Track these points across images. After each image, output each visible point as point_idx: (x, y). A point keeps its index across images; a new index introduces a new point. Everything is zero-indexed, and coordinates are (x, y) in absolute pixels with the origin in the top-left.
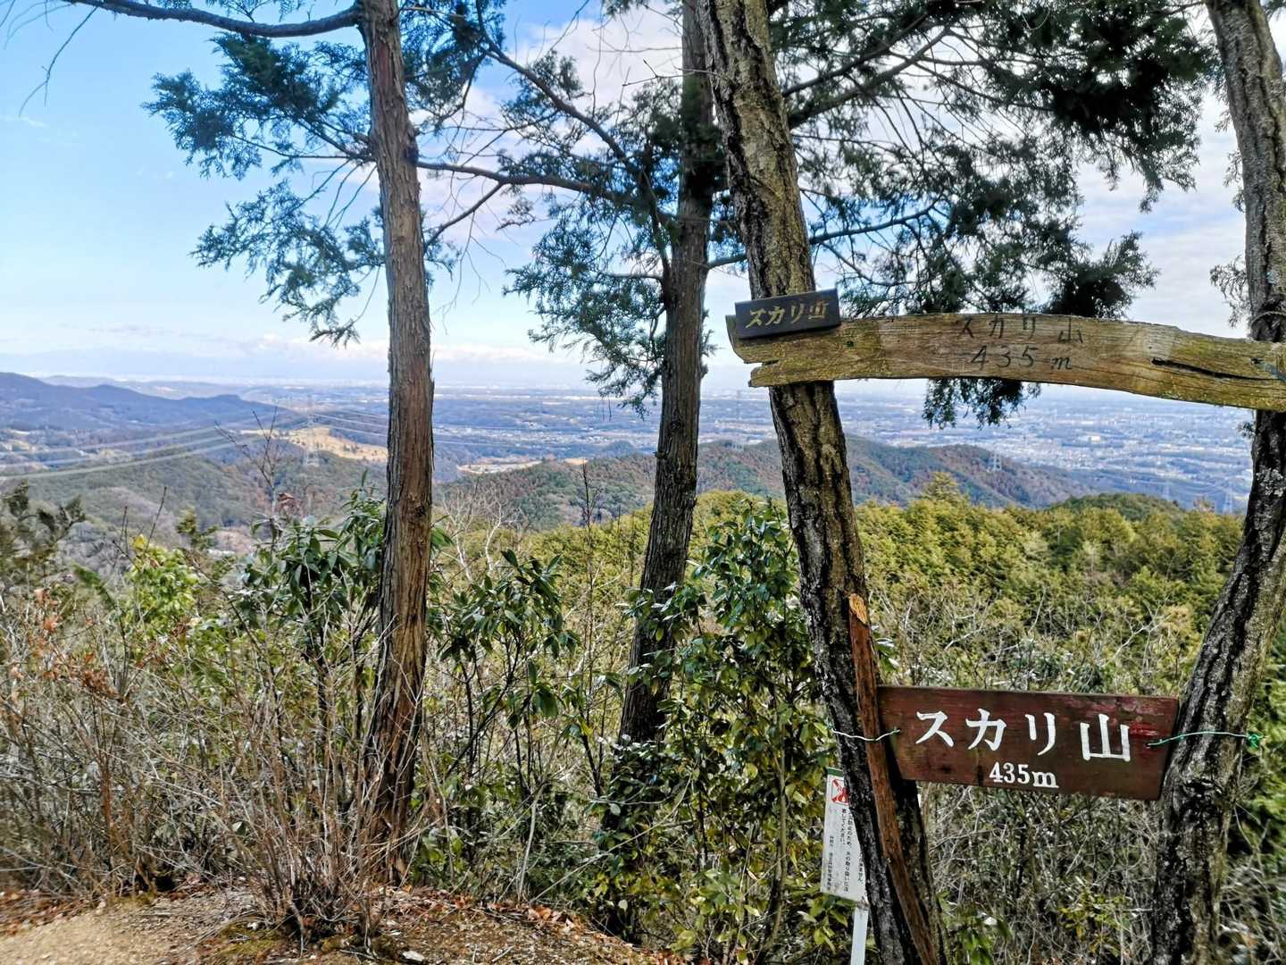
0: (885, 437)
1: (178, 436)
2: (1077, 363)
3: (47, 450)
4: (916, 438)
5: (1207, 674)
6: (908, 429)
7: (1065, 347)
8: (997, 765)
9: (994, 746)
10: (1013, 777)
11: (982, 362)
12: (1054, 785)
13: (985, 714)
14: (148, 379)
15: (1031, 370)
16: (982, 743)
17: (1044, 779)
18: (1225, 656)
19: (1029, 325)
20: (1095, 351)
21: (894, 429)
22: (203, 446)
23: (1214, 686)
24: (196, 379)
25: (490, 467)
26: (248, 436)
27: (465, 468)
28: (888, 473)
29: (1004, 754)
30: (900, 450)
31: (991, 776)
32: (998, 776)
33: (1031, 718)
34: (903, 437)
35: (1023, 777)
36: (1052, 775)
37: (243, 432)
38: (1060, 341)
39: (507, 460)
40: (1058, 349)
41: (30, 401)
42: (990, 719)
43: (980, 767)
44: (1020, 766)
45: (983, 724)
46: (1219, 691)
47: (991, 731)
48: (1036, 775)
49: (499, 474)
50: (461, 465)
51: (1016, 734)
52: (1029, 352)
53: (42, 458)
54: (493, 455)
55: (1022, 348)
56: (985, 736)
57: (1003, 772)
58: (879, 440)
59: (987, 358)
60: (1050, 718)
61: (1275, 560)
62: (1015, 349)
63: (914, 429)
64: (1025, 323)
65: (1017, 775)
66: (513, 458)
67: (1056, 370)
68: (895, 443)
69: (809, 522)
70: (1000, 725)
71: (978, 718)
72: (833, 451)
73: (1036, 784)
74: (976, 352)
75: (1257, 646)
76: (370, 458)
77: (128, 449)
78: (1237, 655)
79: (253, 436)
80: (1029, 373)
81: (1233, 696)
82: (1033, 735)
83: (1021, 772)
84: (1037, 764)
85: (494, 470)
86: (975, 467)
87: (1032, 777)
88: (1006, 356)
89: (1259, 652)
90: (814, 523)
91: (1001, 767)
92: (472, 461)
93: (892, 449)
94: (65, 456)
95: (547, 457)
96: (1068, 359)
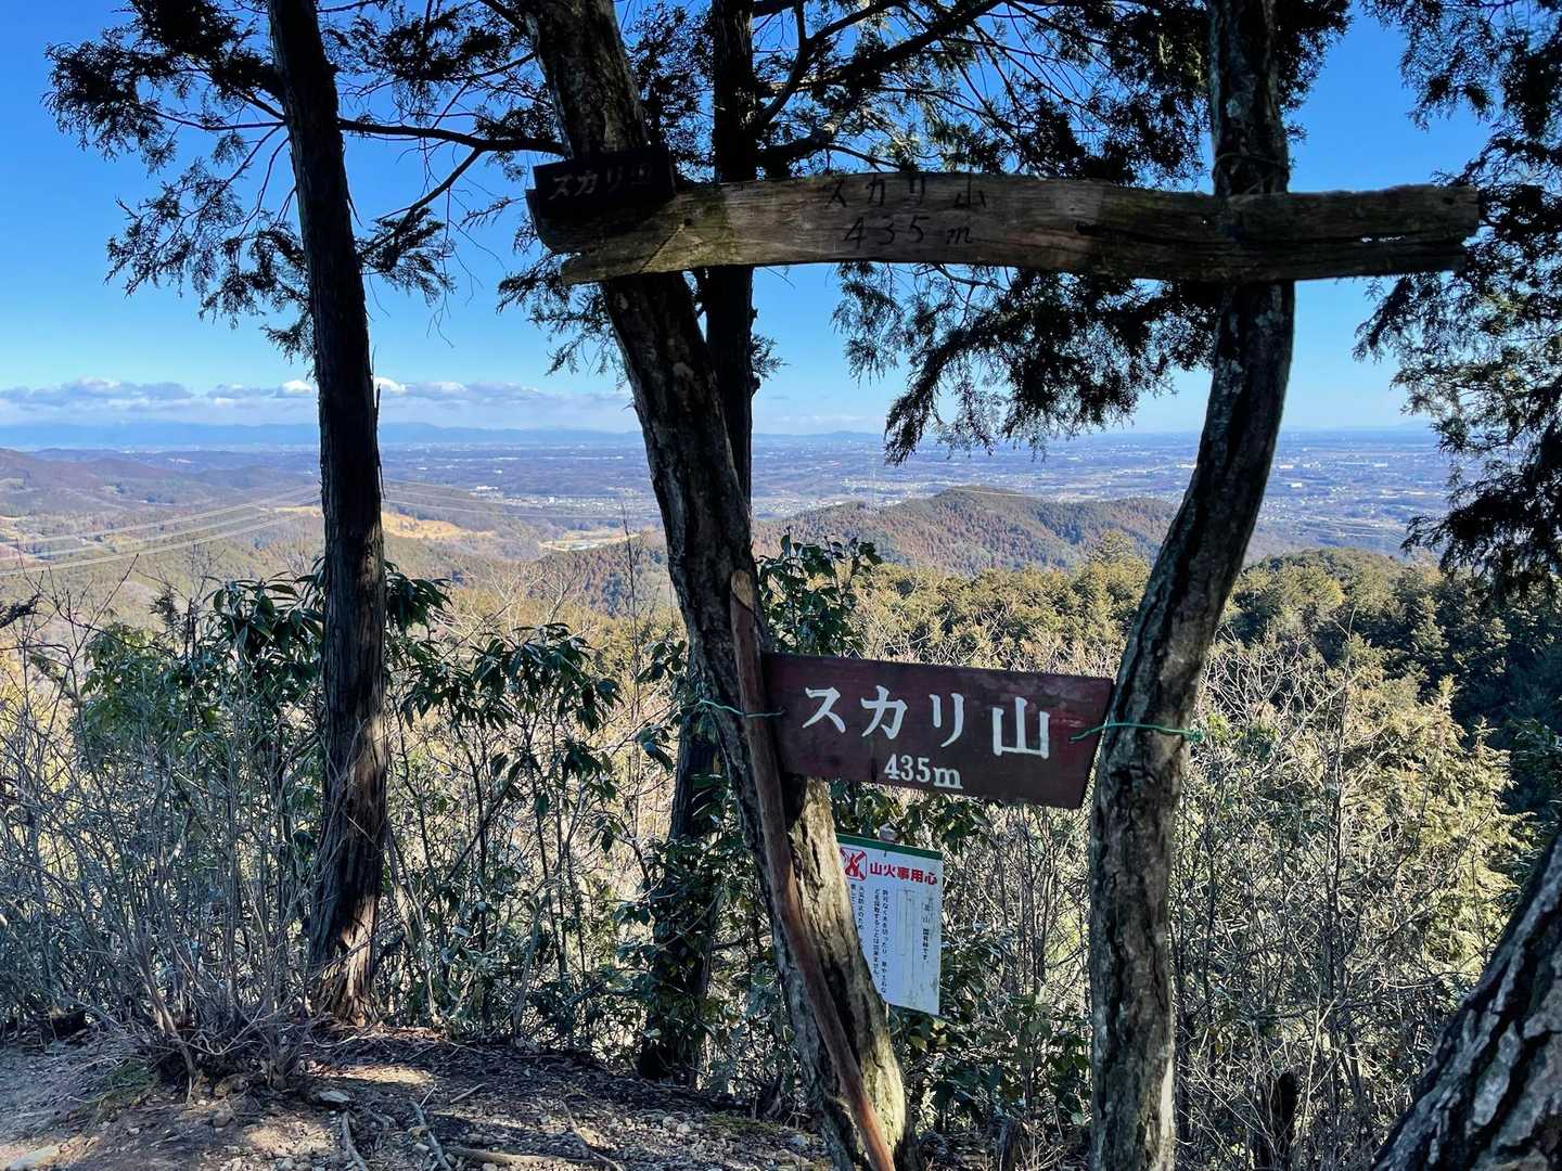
0: (1046, 493)
1: (200, 517)
2: (981, 235)
3: (40, 539)
4: (1084, 492)
5: (1142, 629)
6: (1074, 481)
7: (963, 213)
8: (894, 758)
9: (892, 733)
10: (911, 773)
11: (859, 239)
12: (957, 785)
13: (883, 692)
14: (159, 449)
15: (922, 246)
16: (878, 728)
17: (947, 778)
18: (1164, 605)
19: (917, 187)
20: (1001, 217)
21: (1058, 482)
22: (229, 528)
23: (1149, 644)
24: (218, 448)
25: (580, 542)
26: (284, 514)
27: (549, 545)
28: (1051, 535)
29: (903, 745)
30: (1067, 507)
31: (887, 771)
32: (895, 771)
33: (936, 700)
34: (1069, 490)
35: (922, 774)
36: (956, 773)
37: (277, 510)
38: (957, 205)
39: (599, 533)
40: (952, 216)
41: (20, 481)
42: (889, 699)
43: (873, 760)
44: (920, 760)
45: (880, 704)
46: (1154, 651)
47: (889, 714)
48: (938, 772)
49: (591, 552)
50: (543, 541)
51: (918, 719)
52: (917, 224)
53: (36, 550)
54: (581, 528)
55: (908, 218)
56: (883, 721)
57: (900, 767)
58: (1039, 496)
59: (864, 233)
60: (958, 699)
61: (1231, 476)
62: (900, 221)
63: (1082, 482)
64: (912, 185)
65: (916, 771)
66: (607, 531)
67: (952, 244)
68: (1061, 498)
69: (670, 470)
70: (901, 707)
71: (874, 697)
72: (690, 373)
73: (937, 784)
74: (850, 226)
75: (1206, 590)
76: (432, 536)
77: (139, 535)
78: (1178, 602)
79: (289, 514)
80: (918, 251)
81: (1172, 657)
82: (937, 722)
83: (921, 767)
84: (941, 758)
85: (583, 546)
86: (1155, 523)
87: (933, 774)
88: (888, 229)
89: (1208, 598)
90: (674, 471)
91: (898, 760)
92: (556, 536)
93: (1056, 505)
94: (63, 545)
95: (646, 529)
96: (967, 230)
